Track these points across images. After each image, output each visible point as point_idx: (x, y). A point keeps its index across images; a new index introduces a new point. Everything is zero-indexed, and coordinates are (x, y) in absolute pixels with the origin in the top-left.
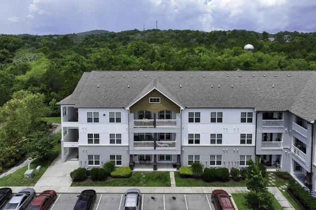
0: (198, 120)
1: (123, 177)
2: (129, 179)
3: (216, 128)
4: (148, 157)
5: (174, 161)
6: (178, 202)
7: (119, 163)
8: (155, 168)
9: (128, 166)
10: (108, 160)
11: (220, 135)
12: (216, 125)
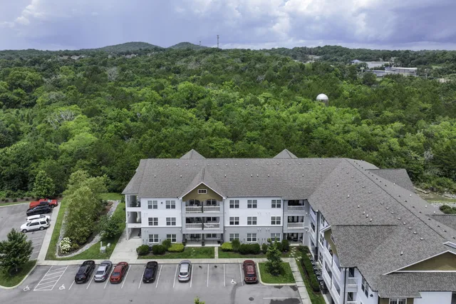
0: (237, 206)
1: (178, 252)
2: (183, 253)
3: (252, 212)
4: (198, 236)
5: (218, 238)
6: (218, 269)
7: (174, 240)
8: (203, 244)
9: (181, 242)
10: (165, 238)
11: (255, 218)
12: (252, 210)
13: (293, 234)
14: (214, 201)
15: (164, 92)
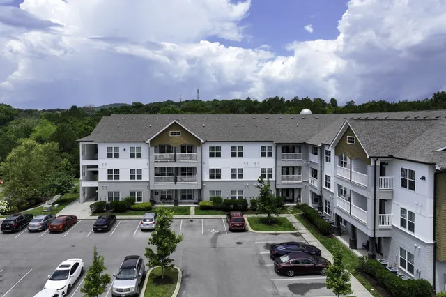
0: (219, 155)
1: (144, 210)
2: (149, 211)
3: (237, 163)
6: (194, 223)
7: (140, 200)
8: (176, 204)
9: (149, 201)
10: (128, 195)
11: (241, 170)
12: (237, 159)
13: (287, 190)
14: (190, 147)
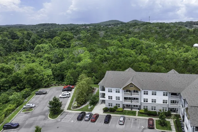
0: (147, 94)
1: (120, 112)
2: (122, 112)
3: (154, 97)
4: (130, 105)
5: (138, 107)
6: (137, 121)
7: (119, 106)
8: (132, 109)
9: (122, 108)
10: (115, 105)
11: (155, 100)
12: (154, 96)
13: (173, 109)
14: (137, 91)
15: (122, 42)
